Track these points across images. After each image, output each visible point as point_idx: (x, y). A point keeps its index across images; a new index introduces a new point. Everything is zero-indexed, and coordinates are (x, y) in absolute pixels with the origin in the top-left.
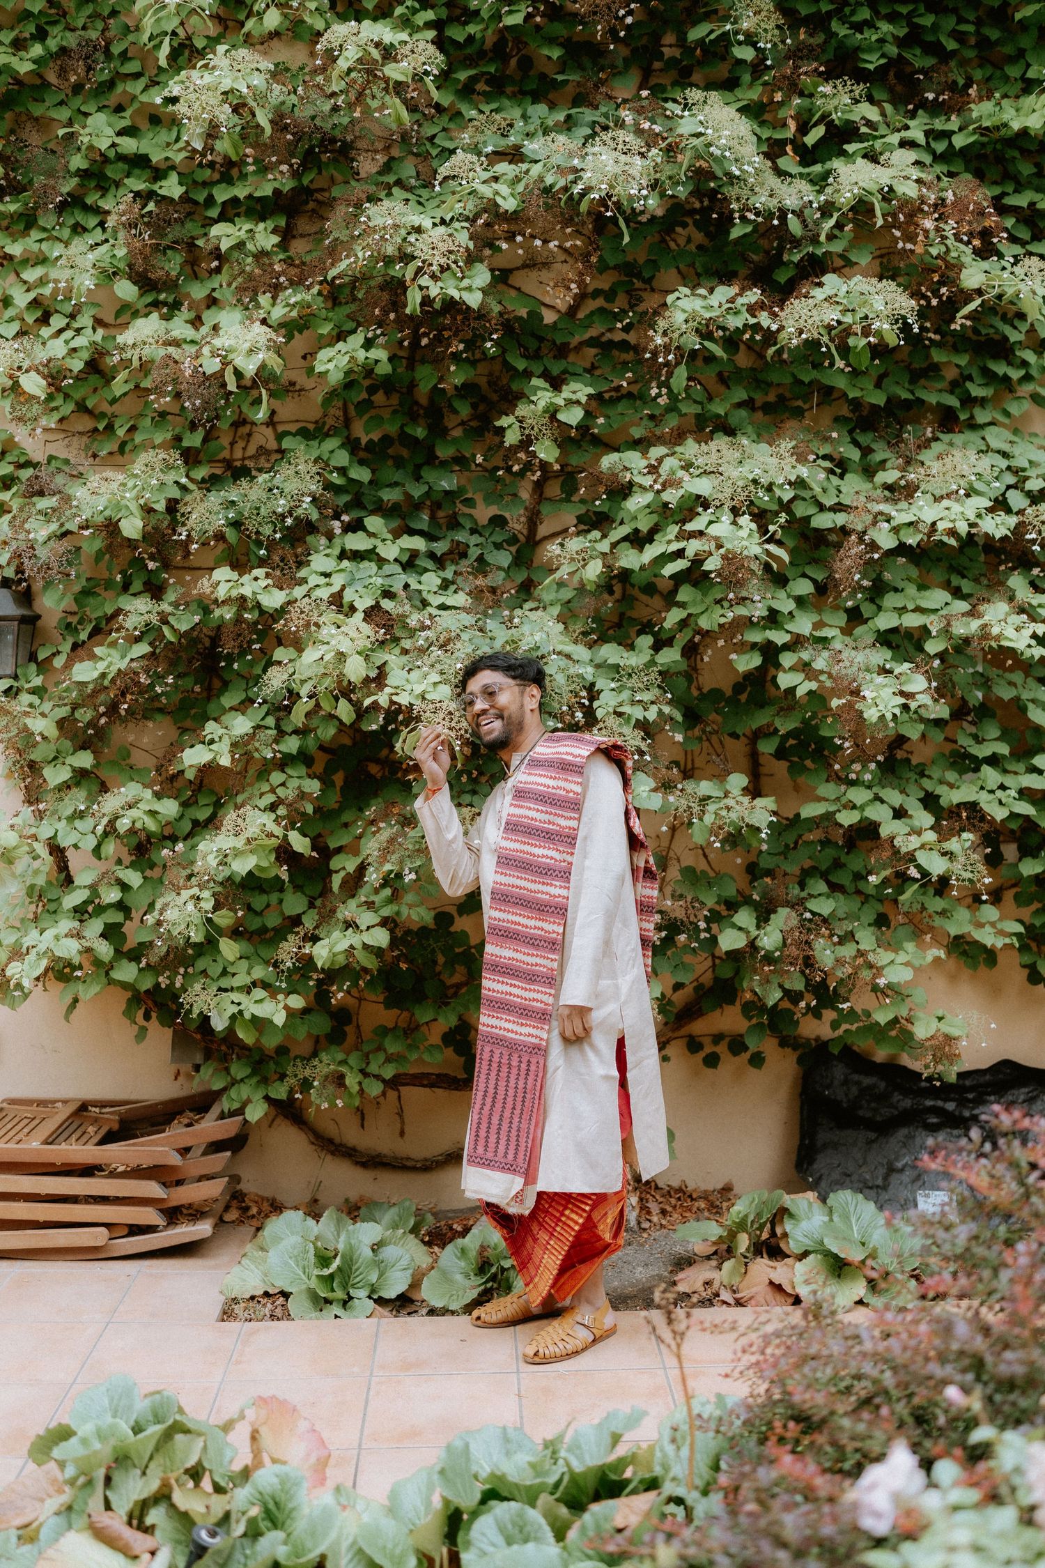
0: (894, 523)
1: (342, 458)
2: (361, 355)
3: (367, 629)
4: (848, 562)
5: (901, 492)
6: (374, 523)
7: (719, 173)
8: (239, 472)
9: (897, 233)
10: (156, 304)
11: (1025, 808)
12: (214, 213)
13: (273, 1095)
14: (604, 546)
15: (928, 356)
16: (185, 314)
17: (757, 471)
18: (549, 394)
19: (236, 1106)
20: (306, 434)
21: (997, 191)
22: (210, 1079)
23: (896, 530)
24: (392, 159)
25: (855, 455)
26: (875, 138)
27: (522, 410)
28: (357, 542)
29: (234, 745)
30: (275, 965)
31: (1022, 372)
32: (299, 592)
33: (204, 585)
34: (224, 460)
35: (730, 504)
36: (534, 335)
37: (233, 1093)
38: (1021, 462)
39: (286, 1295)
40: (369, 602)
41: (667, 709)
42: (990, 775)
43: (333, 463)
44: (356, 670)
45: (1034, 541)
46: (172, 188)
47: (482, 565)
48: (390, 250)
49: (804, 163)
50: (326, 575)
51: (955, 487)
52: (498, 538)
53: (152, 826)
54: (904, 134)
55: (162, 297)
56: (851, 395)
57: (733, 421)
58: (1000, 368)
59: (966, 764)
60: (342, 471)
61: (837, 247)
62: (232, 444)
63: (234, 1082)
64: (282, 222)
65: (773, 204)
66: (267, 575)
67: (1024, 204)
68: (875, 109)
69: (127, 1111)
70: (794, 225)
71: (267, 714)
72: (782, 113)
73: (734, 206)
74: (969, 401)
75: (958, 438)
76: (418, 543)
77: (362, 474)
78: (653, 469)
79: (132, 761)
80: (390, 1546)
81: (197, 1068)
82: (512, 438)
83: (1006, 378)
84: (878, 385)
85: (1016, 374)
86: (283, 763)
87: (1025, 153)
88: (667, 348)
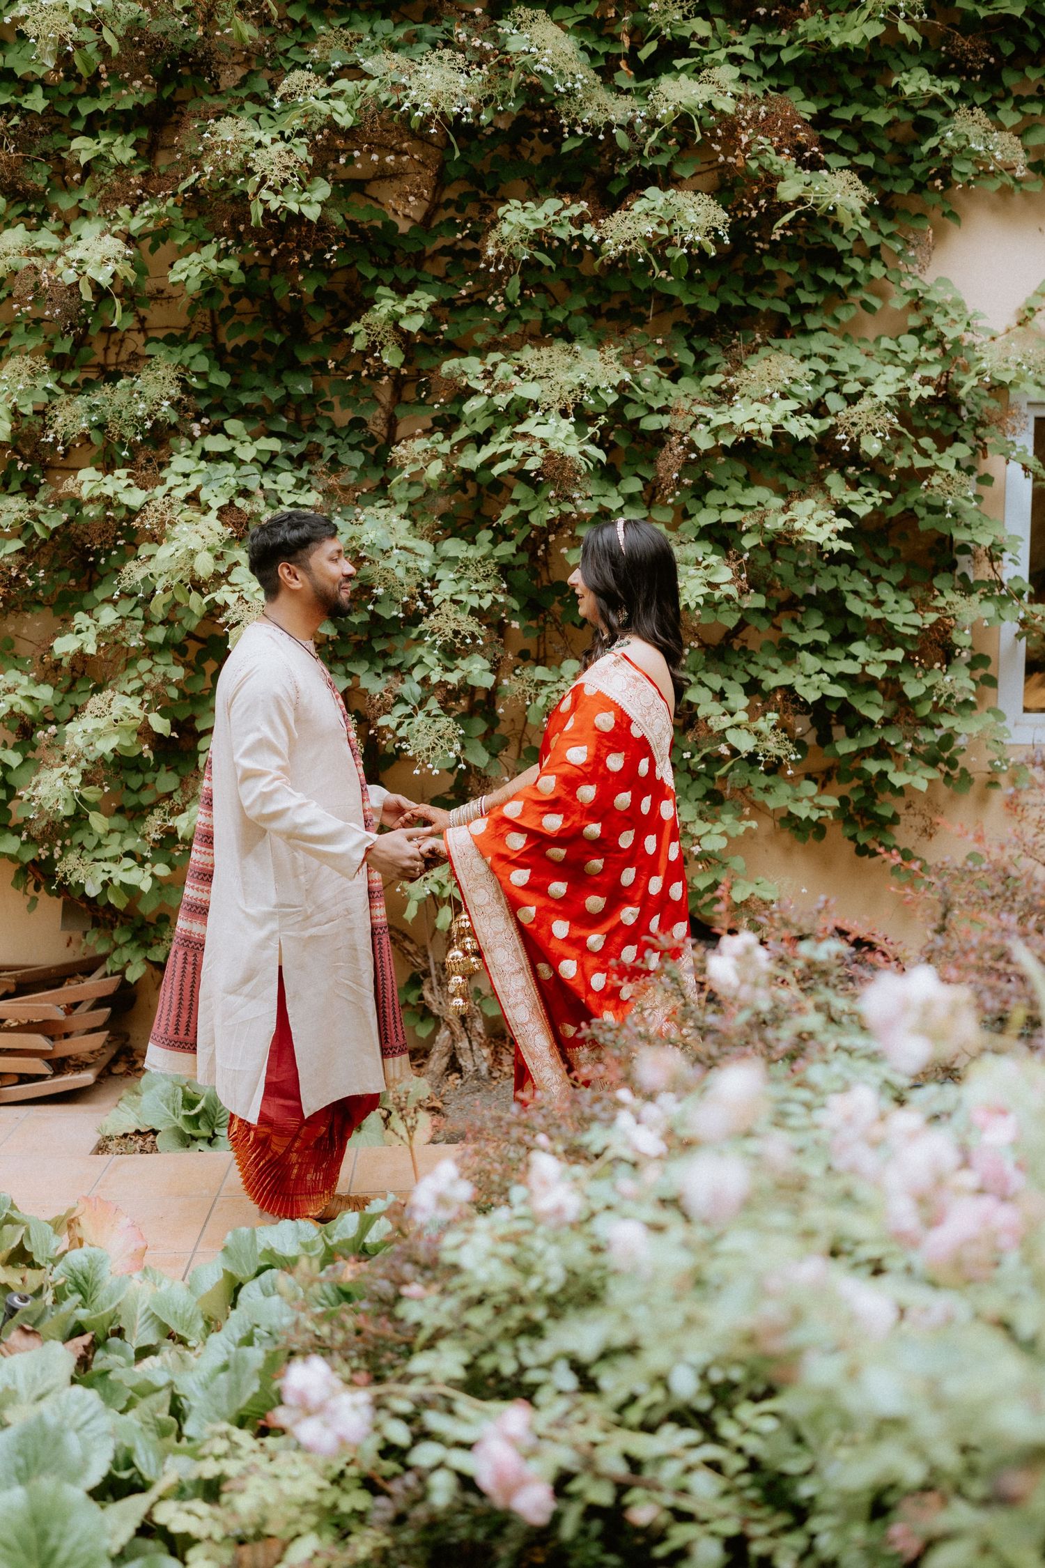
0: (713, 424)
1: (202, 364)
2: (213, 265)
3: (218, 526)
4: (671, 462)
5: (725, 395)
6: (233, 426)
7: (549, 89)
8: (112, 377)
9: (717, 148)
10: (27, 214)
11: (838, 691)
12: (79, 126)
13: (152, 958)
14: (445, 448)
15: (761, 265)
16: (52, 224)
17: (583, 376)
18: (391, 302)
19: (118, 967)
20: (172, 341)
21: (825, 104)
22: (96, 944)
23: (715, 432)
24: (251, 72)
25: (688, 359)
26: (706, 53)
27: (367, 318)
28: (216, 444)
29: (101, 635)
30: (143, 837)
31: (849, 280)
32: (160, 491)
33: (69, 485)
34: (99, 365)
35: (557, 406)
36: (385, 244)
37: (115, 956)
38: (841, 366)
39: (155, 1132)
40: (224, 501)
41: (501, 599)
42: (809, 661)
43: (194, 368)
44: (205, 566)
45: (844, 441)
46: (36, 102)
47: (335, 465)
48: (232, 165)
49: (639, 78)
50: (186, 476)
51: (768, 391)
52: (354, 439)
53: (28, 709)
54: (732, 49)
55: (32, 207)
56: (686, 302)
57: (573, 326)
58: (829, 276)
59: (788, 652)
60: (202, 376)
61: (662, 160)
62: (106, 349)
63: (117, 947)
64: (145, 134)
65: (601, 119)
66: (129, 476)
67: (849, 117)
68: (707, 24)
69: (23, 975)
70: (622, 139)
71: (136, 606)
72: (616, 30)
73: (564, 121)
74: (801, 309)
75: (787, 344)
76: (274, 444)
77: (221, 379)
78: (488, 374)
79: (15, 651)
80: (180, 1311)
81: (85, 934)
82: (360, 344)
83: (835, 286)
84: (713, 294)
85: (843, 282)
86: (151, 650)
87: (853, 67)
88: (498, 258)
